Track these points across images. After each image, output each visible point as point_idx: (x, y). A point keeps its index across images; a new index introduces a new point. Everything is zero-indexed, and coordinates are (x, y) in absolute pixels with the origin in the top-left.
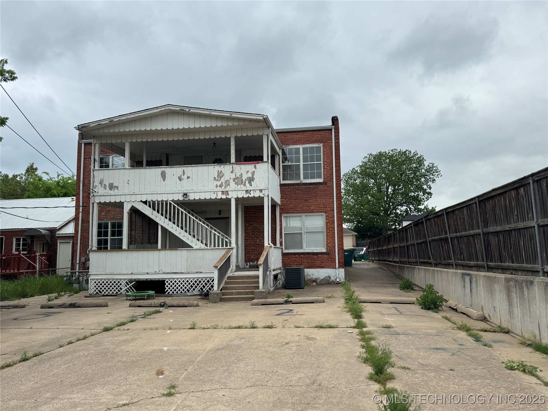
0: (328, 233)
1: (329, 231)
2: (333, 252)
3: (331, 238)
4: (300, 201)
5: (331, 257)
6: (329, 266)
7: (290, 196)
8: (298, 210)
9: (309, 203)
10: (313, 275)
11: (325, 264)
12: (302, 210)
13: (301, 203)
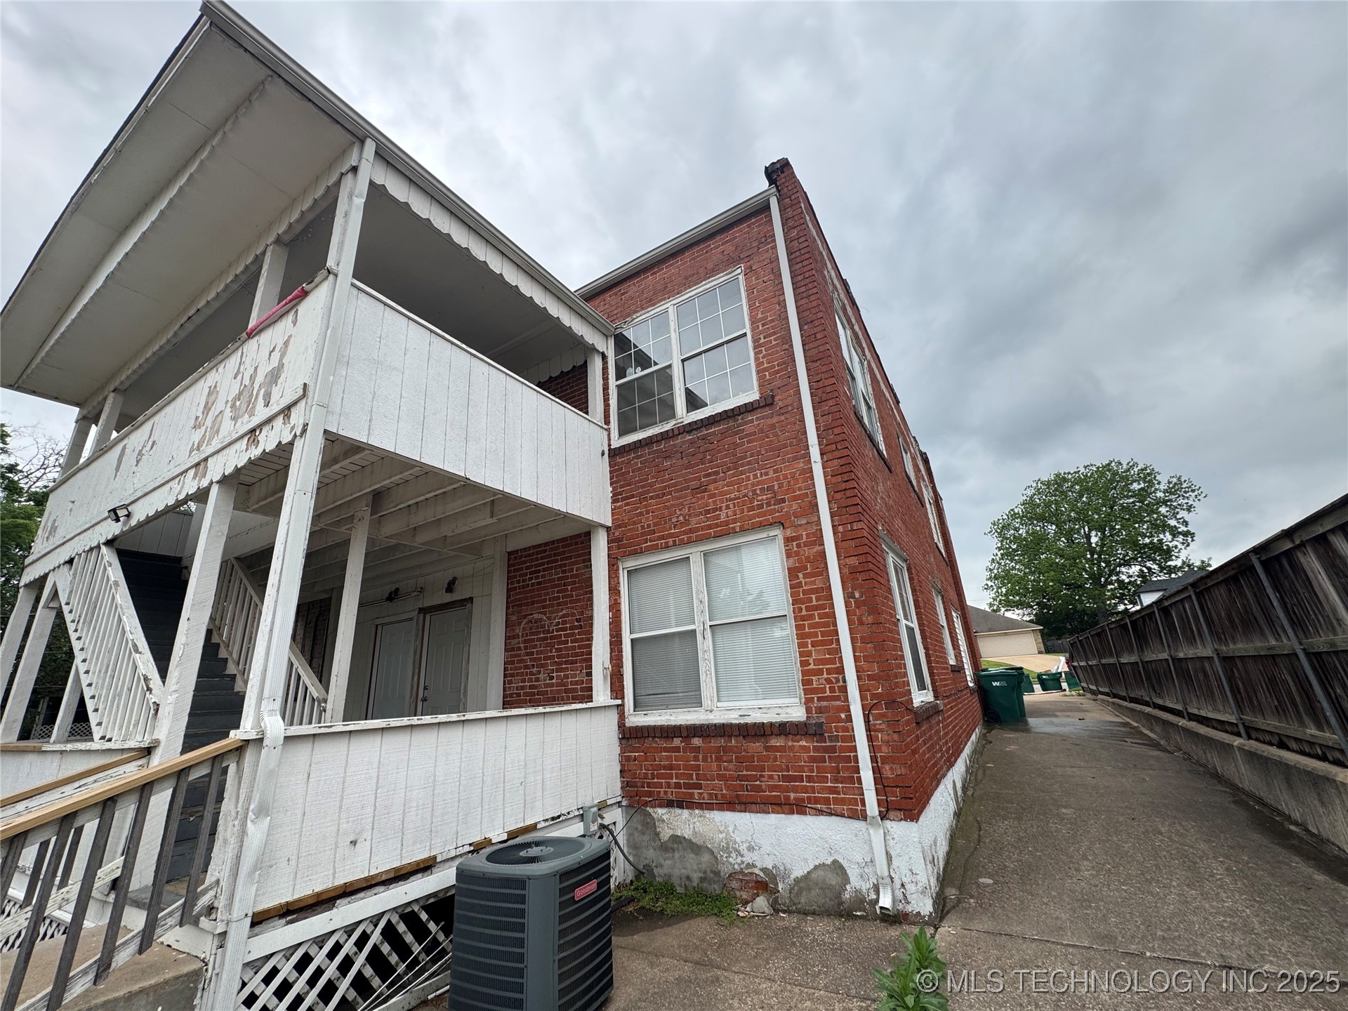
0: (803, 618)
1: (808, 609)
2: (840, 720)
3: (822, 643)
4: (678, 498)
5: (833, 749)
6: (827, 802)
7: (642, 487)
8: (671, 536)
9: (710, 497)
10: (751, 849)
11: (805, 790)
12: (685, 533)
13: (682, 504)
